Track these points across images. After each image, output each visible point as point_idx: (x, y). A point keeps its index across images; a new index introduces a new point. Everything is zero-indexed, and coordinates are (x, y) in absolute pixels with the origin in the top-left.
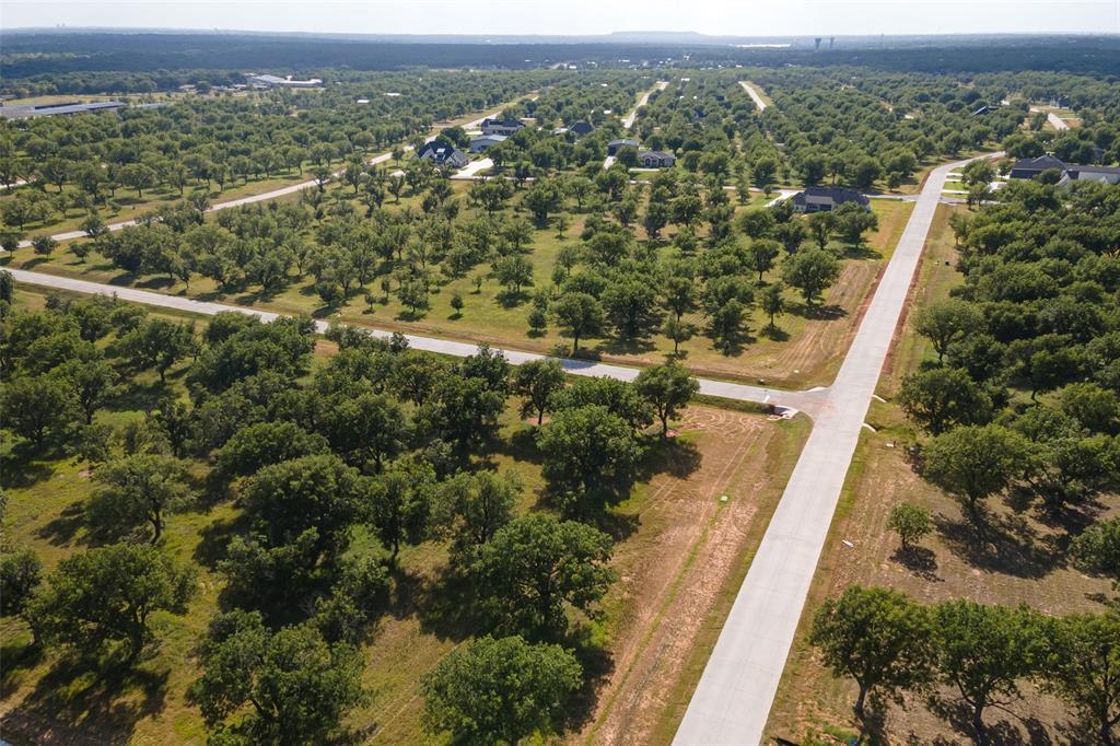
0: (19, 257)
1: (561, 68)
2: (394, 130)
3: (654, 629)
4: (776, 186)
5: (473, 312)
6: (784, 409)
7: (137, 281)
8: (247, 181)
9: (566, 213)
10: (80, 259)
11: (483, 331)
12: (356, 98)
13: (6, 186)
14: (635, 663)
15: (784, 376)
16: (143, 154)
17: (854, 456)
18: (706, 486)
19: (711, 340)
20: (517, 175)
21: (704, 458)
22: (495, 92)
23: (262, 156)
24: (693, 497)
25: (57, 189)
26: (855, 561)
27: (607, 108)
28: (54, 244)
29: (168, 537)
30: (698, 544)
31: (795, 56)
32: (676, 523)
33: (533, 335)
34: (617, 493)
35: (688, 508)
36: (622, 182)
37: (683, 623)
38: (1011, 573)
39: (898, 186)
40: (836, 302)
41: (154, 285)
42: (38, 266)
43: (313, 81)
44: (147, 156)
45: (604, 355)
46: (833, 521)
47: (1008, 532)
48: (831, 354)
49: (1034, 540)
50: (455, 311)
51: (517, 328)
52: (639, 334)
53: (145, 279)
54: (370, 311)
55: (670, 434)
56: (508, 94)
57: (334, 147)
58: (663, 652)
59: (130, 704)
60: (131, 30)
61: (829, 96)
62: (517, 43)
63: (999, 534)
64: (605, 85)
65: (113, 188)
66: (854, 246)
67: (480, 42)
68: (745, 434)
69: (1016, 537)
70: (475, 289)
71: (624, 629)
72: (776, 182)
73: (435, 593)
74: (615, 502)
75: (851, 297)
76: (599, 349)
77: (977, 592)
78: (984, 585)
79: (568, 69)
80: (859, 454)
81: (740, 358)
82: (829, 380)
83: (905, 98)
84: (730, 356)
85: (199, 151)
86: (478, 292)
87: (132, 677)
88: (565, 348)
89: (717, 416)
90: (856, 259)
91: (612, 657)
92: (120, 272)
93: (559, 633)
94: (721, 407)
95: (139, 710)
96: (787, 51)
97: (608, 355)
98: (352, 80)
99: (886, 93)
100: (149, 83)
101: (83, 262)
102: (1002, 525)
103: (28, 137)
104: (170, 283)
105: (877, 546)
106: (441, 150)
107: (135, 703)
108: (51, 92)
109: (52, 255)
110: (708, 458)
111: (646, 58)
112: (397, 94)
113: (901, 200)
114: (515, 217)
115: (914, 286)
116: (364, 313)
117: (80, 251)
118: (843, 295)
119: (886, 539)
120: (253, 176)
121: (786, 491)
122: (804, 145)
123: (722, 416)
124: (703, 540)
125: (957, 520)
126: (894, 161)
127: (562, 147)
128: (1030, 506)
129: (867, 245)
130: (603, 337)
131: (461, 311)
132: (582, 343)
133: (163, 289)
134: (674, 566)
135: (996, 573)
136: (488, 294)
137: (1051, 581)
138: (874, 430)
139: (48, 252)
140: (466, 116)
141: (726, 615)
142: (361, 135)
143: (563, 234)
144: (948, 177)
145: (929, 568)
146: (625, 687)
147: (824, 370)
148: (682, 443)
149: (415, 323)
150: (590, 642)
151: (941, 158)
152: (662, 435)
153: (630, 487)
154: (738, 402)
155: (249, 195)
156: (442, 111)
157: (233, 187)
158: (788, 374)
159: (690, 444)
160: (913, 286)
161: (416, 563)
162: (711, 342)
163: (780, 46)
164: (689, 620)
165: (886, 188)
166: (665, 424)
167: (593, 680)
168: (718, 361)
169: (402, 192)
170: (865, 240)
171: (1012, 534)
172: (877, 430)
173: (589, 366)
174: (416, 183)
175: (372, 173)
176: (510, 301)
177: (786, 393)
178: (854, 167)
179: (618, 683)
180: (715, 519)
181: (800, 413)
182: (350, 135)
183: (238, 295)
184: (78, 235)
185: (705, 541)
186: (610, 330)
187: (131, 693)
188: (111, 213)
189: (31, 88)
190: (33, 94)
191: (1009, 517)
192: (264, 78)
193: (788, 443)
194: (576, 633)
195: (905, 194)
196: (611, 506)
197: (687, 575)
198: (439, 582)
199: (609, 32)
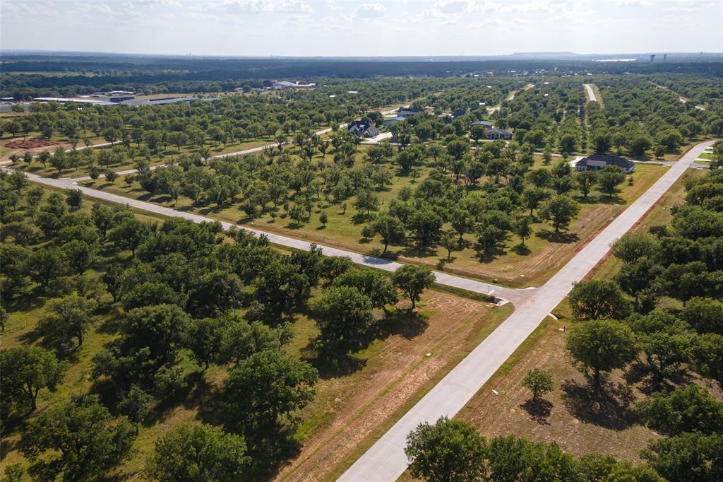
0: (98, 183)
1: (468, 76)
2: (340, 114)
3: (337, 434)
4: (575, 153)
5: (333, 225)
6: (500, 300)
7: (152, 198)
8: (241, 143)
9: (424, 166)
10: (128, 185)
11: (334, 237)
12: (329, 95)
13: (111, 143)
14: (314, 454)
15: (511, 278)
16: (187, 126)
17: (531, 334)
18: (421, 345)
19: (476, 252)
20: (402, 142)
21: (429, 328)
22: (415, 91)
23: (253, 128)
24: (409, 351)
25: (137, 145)
26: (494, 405)
27: (482, 101)
28: (118, 176)
29: (86, 345)
30: (396, 382)
31: (634, 67)
32: (389, 367)
33: (362, 241)
34: (361, 345)
35: (401, 359)
36: (464, 149)
37: (358, 432)
38: (602, 425)
39: (663, 155)
40: (575, 232)
41: (159, 201)
42: (106, 188)
43: (311, 85)
44: (189, 127)
45: (401, 257)
46: (493, 376)
47: (614, 397)
48: (552, 266)
49: (631, 404)
50: (322, 225)
51: (354, 236)
52: (430, 244)
53: (157, 197)
54: (272, 222)
55: (416, 310)
56: (424, 92)
57: (298, 124)
58: (336, 449)
59: (11, 442)
60: (224, 57)
61: (642, 94)
62: (449, 61)
63: (607, 397)
64: (490, 87)
65: (165, 145)
66: (608, 195)
67: (426, 60)
68: (464, 314)
69: (618, 401)
70: (342, 212)
71: (319, 432)
72: (577, 151)
73: (217, 396)
74: (356, 350)
75: (588, 229)
76: (400, 253)
77: (569, 435)
78: (576, 430)
79: (473, 76)
80: (535, 334)
81: (489, 265)
82: (543, 282)
83: (698, 95)
84: (483, 263)
85: (219, 125)
86: (343, 213)
87: (20, 426)
88: (378, 251)
89: (453, 301)
90: (606, 203)
91: (302, 449)
92: (146, 193)
93: (276, 429)
94: (460, 296)
95: (14, 446)
96: (630, 64)
97: (404, 257)
98: (333, 84)
99: (687, 91)
100: (218, 87)
101: (130, 186)
102: (613, 391)
103: (132, 116)
104: (169, 200)
105: (515, 396)
106: (362, 126)
107: (13, 441)
108: (164, 92)
109: (116, 181)
110: (433, 327)
111: (527, 69)
112: (356, 92)
113: (662, 165)
114: (391, 168)
115: (639, 223)
116: (268, 223)
117: (129, 180)
118: (583, 227)
119: (524, 392)
120: (246, 140)
121: (471, 354)
122: (602, 126)
123: (454, 301)
124: (400, 380)
125: (582, 384)
126: (664, 138)
127: (438, 125)
128: (641, 380)
129: (619, 195)
130: (406, 245)
131: (326, 224)
132: (390, 248)
133: (164, 203)
134: (372, 395)
135: (589, 424)
136: (349, 214)
137: (628, 434)
138: (556, 318)
139: (113, 181)
140: (393, 105)
141: (387, 430)
142: (318, 115)
143: (416, 180)
144: (706, 150)
145: (544, 415)
146: (300, 468)
147: (541, 277)
148: (420, 316)
149: (296, 231)
150: (292, 437)
151: (708, 136)
152: (410, 310)
153: (370, 341)
154: (471, 292)
155: (239, 150)
156: (377, 102)
157: (232, 146)
158: (516, 277)
159: (425, 318)
160: (637, 224)
161: (214, 376)
162: (476, 253)
163: (628, 60)
164: (363, 431)
165: (654, 156)
166: (413, 303)
167: (282, 462)
168: (472, 265)
169: (328, 150)
170: (619, 191)
171: (617, 398)
172: (559, 318)
173: (387, 263)
174: (338, 145)
175: (314, 139)
176: (358, 220)
177: (507, 290)
178: (631, 141)
179: (296, 465)
180: (415, 367)
181: (509, 303)
182: (311, 116)
183: (202, 208)
184: (132, 172)
185: (401, 381)
186: (413, 241)
187: (15, 435)
188: (159, 159)
189: (153, 89)
190: (154, 93)
191: (620, 386)
192: (283, 83)
193: (490, 323)
194: (287, 430)
195: (667, 161)
196: (352, 353)
197: (377, 402)
198: (222, 389)
199: (512, 53)
